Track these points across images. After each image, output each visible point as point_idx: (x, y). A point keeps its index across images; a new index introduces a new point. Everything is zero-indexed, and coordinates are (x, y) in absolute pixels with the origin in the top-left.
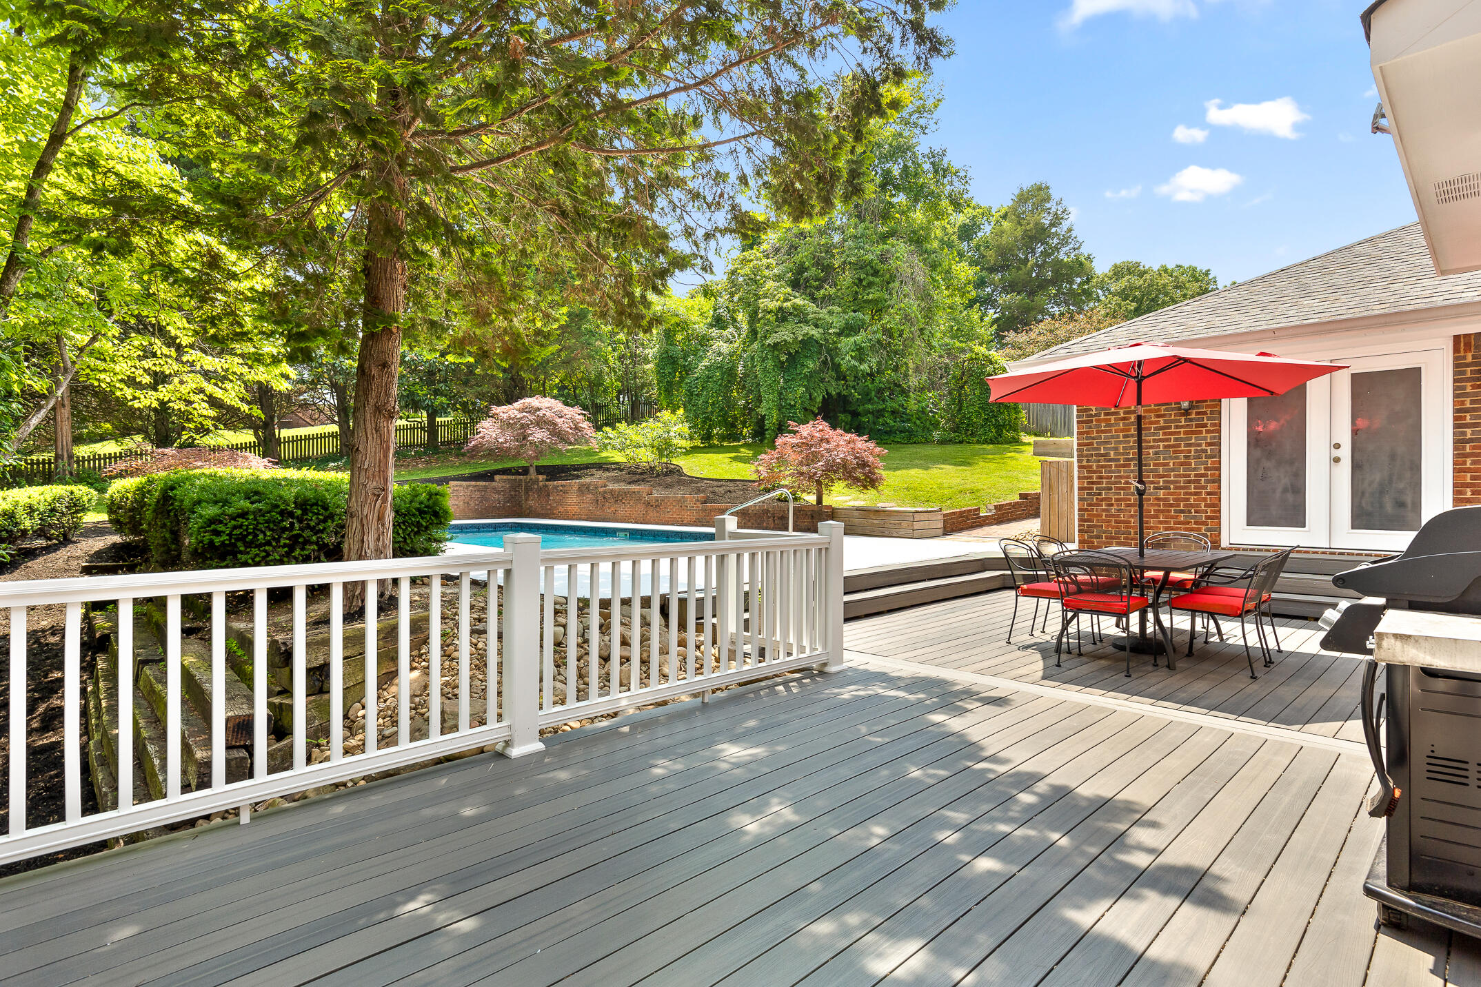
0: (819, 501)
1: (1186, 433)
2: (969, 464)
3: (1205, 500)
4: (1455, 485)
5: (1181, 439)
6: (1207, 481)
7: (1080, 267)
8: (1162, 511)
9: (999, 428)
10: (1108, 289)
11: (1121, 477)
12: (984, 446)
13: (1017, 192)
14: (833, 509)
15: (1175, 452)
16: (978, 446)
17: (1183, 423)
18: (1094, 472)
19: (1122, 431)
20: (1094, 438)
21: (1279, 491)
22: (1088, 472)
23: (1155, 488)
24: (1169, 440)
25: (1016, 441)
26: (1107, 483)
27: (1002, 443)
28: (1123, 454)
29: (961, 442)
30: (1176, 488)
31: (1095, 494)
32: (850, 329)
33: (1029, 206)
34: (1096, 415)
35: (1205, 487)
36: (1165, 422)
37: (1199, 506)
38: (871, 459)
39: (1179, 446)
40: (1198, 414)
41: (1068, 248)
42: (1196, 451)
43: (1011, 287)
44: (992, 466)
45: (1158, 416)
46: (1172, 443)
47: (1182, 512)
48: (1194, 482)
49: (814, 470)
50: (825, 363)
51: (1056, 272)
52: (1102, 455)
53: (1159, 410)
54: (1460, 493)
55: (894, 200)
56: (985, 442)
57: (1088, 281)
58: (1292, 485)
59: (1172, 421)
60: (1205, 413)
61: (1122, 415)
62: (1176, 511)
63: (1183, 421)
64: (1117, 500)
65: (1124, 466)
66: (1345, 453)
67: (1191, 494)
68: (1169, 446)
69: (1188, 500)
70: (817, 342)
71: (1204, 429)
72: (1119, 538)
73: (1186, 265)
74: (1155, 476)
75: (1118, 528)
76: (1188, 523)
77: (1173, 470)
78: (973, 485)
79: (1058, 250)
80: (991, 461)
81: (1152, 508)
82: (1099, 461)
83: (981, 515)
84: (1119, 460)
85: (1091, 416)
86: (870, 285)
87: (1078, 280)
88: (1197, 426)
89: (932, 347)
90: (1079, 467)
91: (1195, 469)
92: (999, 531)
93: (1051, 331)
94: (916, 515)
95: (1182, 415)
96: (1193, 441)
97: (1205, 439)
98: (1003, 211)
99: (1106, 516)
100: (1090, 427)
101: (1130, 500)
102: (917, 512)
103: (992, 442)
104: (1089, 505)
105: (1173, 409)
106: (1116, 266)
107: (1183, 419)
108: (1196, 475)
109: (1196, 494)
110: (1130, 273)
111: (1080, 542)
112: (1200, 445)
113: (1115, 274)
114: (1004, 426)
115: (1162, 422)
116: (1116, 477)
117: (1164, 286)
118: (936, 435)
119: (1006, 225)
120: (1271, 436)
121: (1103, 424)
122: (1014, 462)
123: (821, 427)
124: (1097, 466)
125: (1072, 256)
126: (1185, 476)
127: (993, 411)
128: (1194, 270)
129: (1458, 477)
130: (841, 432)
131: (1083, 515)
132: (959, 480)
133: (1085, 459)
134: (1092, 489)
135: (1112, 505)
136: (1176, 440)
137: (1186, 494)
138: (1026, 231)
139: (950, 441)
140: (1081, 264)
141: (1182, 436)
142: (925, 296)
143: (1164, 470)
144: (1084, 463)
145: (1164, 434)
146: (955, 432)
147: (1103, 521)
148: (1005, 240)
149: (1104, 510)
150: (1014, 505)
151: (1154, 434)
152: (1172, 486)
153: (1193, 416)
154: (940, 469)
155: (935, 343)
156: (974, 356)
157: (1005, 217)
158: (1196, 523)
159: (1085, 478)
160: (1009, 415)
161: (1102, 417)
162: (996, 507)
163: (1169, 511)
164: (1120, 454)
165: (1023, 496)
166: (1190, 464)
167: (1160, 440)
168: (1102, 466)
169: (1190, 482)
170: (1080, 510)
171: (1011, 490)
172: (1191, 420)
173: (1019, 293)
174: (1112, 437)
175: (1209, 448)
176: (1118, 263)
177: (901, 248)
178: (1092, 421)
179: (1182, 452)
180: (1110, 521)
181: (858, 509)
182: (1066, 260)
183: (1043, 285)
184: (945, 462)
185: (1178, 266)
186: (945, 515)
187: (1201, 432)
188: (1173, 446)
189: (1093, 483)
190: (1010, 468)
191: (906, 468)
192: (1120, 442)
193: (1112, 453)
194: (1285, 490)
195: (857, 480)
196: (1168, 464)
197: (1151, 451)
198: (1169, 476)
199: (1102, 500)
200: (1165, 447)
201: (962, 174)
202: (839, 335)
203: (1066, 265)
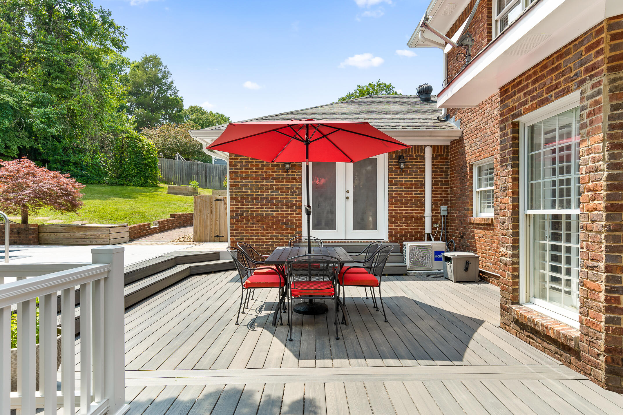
0: (25, 220)
1: (286, 182)
2: (133, 198)
3: (295, 217)
4: (389, 210)
5: (284, 185)
6: (296, 208)
7: (177, 103)
8: (275, 224)
9: (146, 178)
10: (188, 117)
11: (254, 205)
12: (138, 188)
13: (144, 56)
14: (39, 226)
15: (281, 192)
16: (134, 188)
17: (285, 177)
18: (240, 202)
19: (254, 179)
20: (239, 182)
21: (325, 213)
22: (236, 202)
23: (272, 211)
24: (278, 185)
25: (156, 186)
26: (247, 208)
27: (148, 187)
28: (255, 192)
29: (123, 185)
30: (282, 211)
31: (240, 215)
32: (40, 103)
33: (151, 65)
34: (240, 169)
35: (295, 211)
36: (277, 175)
37: (293, 220)
38: (73, 190)
39: (283, 188)
40: (292, 172)
41: (171, 92)
42: (291, 192)
43: (141, 105)
44: (147, 199)
45: (273, 172)
46: (280, 187)
47: (285, 224)
48: (290, 208)
49: (21, 197)
50: (19, 124)
51: (165, 102)
52: (244, 192)
53: (273, 169)
54: (391, 213)
55: (75, 30)
56: (138, 185)
57: (180, 111)
58: (330, 210)
59: (280, 175)
60: (295, 172)
61: (255, 170)
62: (282, 224)
63: (285, 175)
64: (252, 218)
65: (255, 198)
66: (351, 195)
67: (289, 214)
68: (278, 189)
69: (287, 217)
70: (12, 107)
71: (295, 180)
72: (253, 239)
73: (220, 113)
74: (272, 205)
75: (253, 233)
76: (288, 229)
77: (280, 201)
78: (139, 209)
79: (166, 92)
80: (146, 196)
81: (270, 222)
82: (242, 195)
83: (151, 227)
84: (253, 195)
85: (238, 169)
86: (57, 78)
87: (176, 109)
88: (292, 178)
89: (103, 126)
90: (231, 199)
91: (291, 201)
92: (164, 237)
93: (168, 131)
94: (111, 229)
95: (285, 172)
96: (290, 186)
97: (295, 185)
98: (136, 64)
99: (246, 227)
100: (237, 176)
101: (258, 218)
102: (112, 227)
103: (142, 186)
104: (236, 221)
105: (280, 169)
106: (191, 107)
107: (285, 174)
108: (291, 204)
109: (291, 214)
110: (198, 112)
111: (231, 242)
112: (293, 188)
113: (191, 111)
114: (149, 177)
115: (275, 175)
116: (251, 205)
117: (212, 121)
118: (106, 179)
119: (138, 71)
120: (322, 186)
121: (244, 175)
122: (158, 197)
123: (27, 164)
124: (241, 199)
125: (173, 96)
126: (286, 205)
127: (142, 168)
128: (223, 116)
129: (390, 206)
130: (46, 169)
131: (233, 227)
132: (129, 207)
133: (234, 194)
134: (238, 211)
135: (249, 221)
136: (282, 185)
137: (286, 214)
138: (149, 77)
139: (116, 184)
140: (178, 101)
141: (285, 183)
142: (98, 94)
143: (276, 201)
144: (234, 197)
145: (276, 182)
146: (118, 178)
147: (244, 230)
148: (138, 80)
149: (245, 224)
150: (168, 221)
151: (271, 182)
152: (280, 210)
153: (290, 173)
154: (114, 200)
155: (105, 124)
156: (130, 136)
157: (138, 67)
158: (291, 230)
159: (234, 205)
160: (151, 171)
161: (244, 170)
162: (159, 222)
163: (279, 224)
164: (253, 192)
165: (172, 216)
166: (288, 198)
167: (274, 185)
168: (244, 199)
169: (288, 208)
170: (231, 224)
171: (163, 213)
172: (289, 175)
173: (145, 109)
174: (249, 182)
175: (297, 190)
176: (193, 106)
177: (81, 61)
178: (238, 172)
179: (284, 192)
180: (248, 230)
181: (62, 226)
182: (170, 97)
183: (158, 108)
184: (116, 195)
185: (217, 113)
186: (131, 228)
187: (293, 182)
188: (281, 189)
189: (239, 208)
190: (157, 200)
191: (92, 199)
192: (253, 185)
193: (249, 191)
194: (328, 212)
195: (61, 204)
196: (277, 198)
197: (269, 191)
198: (278, 205)
199: (244, 218)
200: (276, 189)
201: (121, 30)
202: (32, 106)
203: (170, 100)
